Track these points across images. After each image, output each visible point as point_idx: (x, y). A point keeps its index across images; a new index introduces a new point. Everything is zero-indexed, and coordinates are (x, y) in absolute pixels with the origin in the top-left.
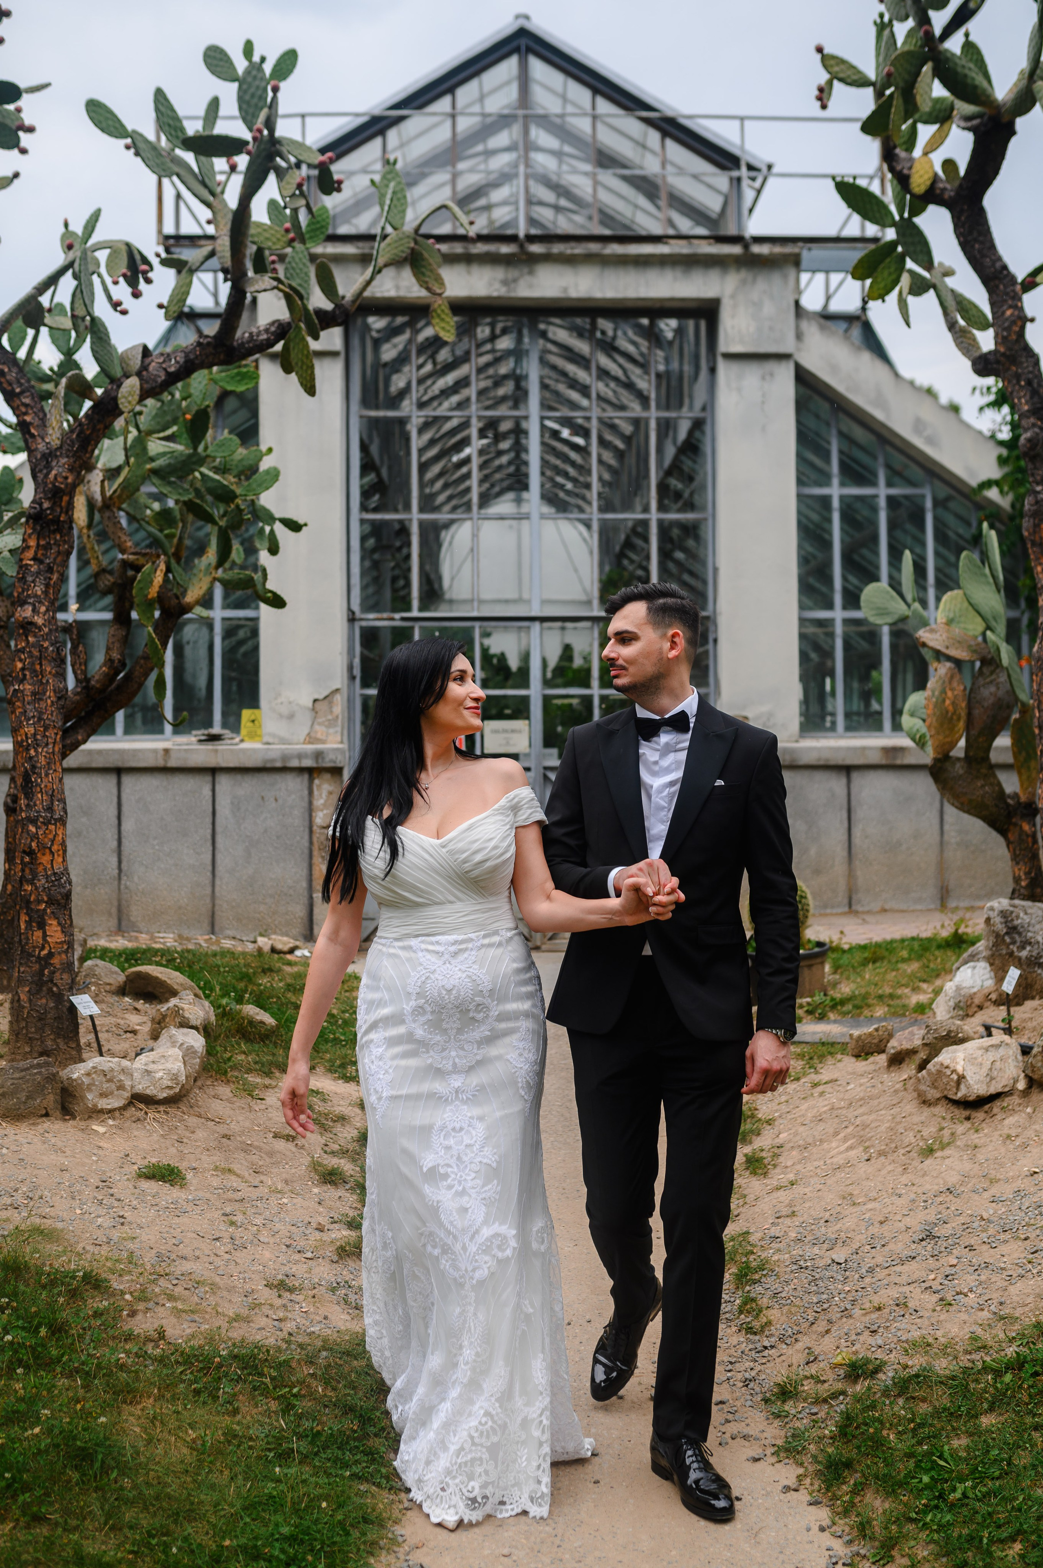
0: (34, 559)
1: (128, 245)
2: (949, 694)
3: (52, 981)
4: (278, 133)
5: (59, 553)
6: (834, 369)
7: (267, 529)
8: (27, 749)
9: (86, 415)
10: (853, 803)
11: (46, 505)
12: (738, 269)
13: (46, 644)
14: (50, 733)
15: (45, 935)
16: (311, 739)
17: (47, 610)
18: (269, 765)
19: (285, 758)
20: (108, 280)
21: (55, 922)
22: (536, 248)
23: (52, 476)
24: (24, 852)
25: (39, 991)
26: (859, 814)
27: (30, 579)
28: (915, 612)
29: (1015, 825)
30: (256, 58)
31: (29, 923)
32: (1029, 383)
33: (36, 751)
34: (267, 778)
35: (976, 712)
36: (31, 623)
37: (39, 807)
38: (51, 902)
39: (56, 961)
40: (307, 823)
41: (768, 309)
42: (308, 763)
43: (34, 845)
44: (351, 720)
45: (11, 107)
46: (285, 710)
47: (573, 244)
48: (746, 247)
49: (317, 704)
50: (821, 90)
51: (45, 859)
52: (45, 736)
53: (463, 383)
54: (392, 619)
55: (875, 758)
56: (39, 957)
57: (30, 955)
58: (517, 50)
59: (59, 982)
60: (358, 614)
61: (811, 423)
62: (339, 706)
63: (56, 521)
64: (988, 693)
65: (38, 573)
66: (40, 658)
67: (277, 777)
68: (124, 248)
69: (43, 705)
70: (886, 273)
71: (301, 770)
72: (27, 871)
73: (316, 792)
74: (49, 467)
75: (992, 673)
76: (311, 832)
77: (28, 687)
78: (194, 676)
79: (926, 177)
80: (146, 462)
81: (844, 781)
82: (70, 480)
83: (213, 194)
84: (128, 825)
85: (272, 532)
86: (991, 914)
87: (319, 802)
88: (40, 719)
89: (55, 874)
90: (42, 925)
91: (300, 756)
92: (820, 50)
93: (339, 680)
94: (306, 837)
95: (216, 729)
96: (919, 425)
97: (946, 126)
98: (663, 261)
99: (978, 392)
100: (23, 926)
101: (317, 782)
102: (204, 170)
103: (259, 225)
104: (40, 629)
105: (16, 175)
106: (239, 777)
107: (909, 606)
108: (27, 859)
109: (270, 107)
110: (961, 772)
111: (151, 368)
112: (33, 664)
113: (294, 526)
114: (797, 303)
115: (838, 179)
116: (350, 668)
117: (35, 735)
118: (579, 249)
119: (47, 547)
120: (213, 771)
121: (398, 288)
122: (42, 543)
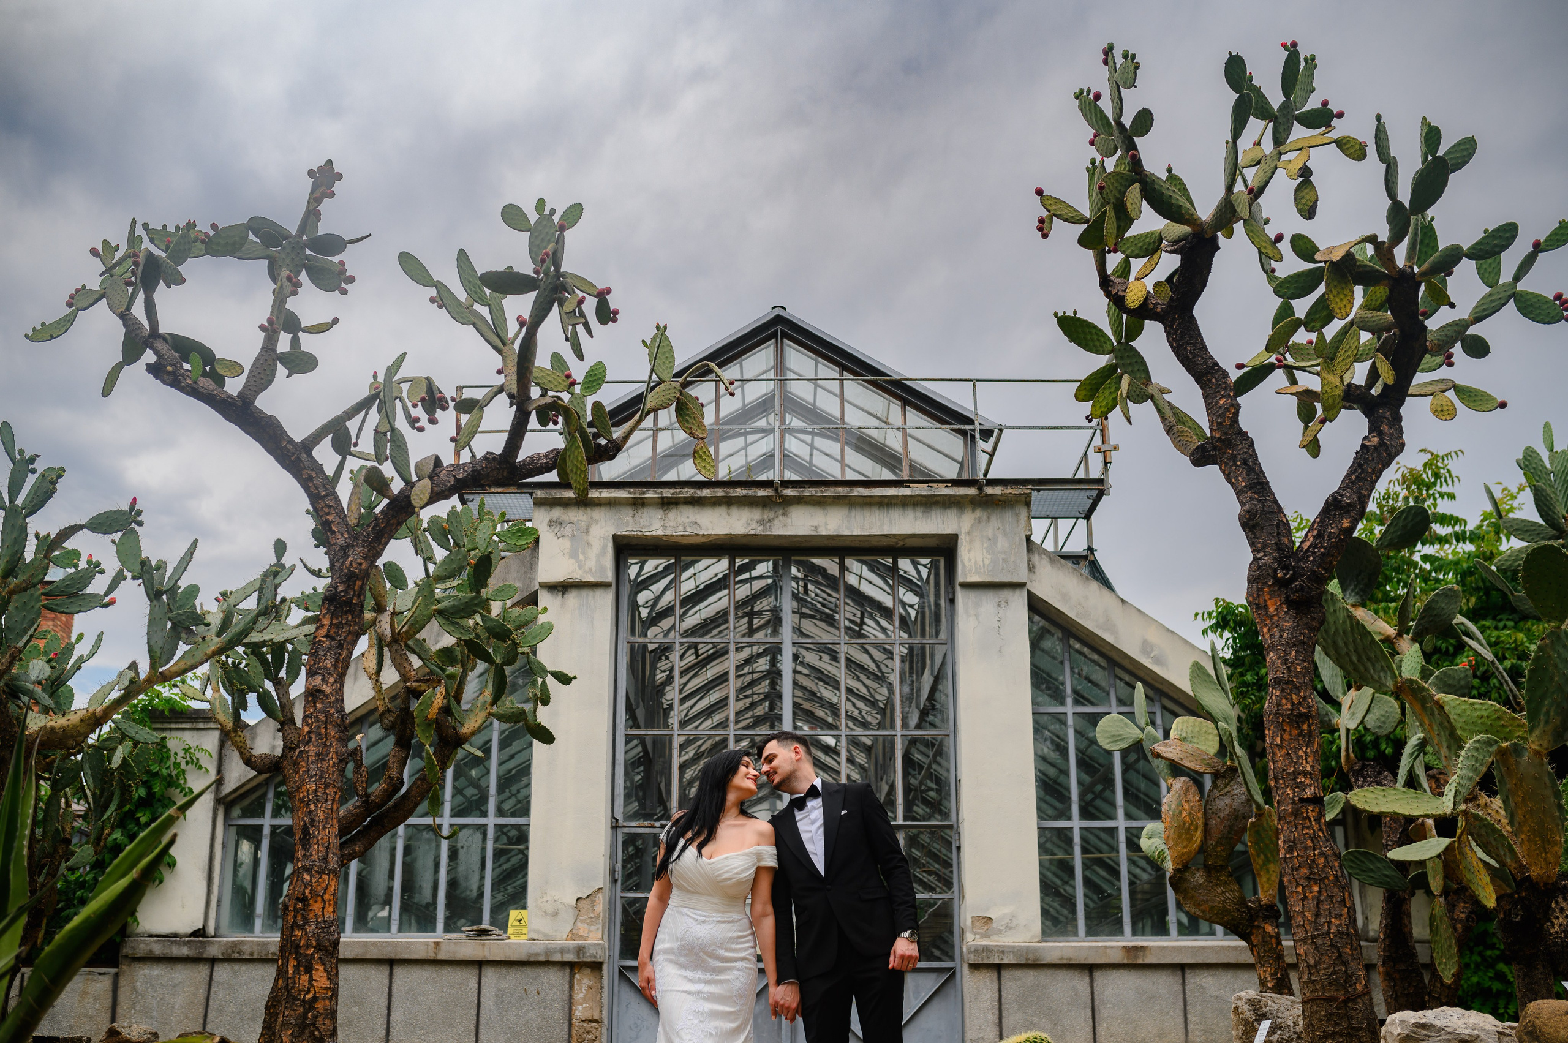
0: (327, 636)
1: (428, 379)
2: (1186, 806)
3: (314, 1024)
4: (564, 269)
5: (349, 632)
6: (1065, 597)
7: (540, 680)
8: (308, 805)
9: (382, 511)
10: (1097, 1002)
11: (341, 588)
12: (974, 510)
13: (332, 711)
14: (331, 791)
15: (311, 979)
16: (573, 935)
17: (335, 681)
18: (532, 959)
19: (548, 952)
20: (409, 404)
21: (321, 968)
22: (789, 492)
23: (348, 563)
24: (298, 899)
25: (302, 1033)
26: (1103, 1013)
27: (321, 653)
28: (1149, 735)
29: (1258, 927)
30: (547, 212)
31: (296, 968)
32: (1245, 462)
33: (316, 806)
34: (531, 972)
35: (1213, 822)
36: (319, 691)
37: (315, 857)
38: (319, 947)
39: (319, 1005)
40: (566, 1016)
41: (1002, 543)
42: (570, 957)
43: (307, 892)
44: (611, 921)
45: (336, 259)
46: (550, 908)
47: (823, 488)
48: (980, 489)
49: (580, 903)
50: (1041, 221)
51: (317, 906)
52: (325, 793)
53: (722, 678)
54: (653, 827)
55: (1117, 957)
56: (304, 1001)
57: (296, 999)
58: (774, 335)
59: (321, 1027)
60: (621, 822)
61: (1045, 663)
62: (601, 905)
63: (349, 603)
64: (1224, 804)
65: (329, 648)
66: (326, 723)
67: (540, 971)
68: (424, 383)
69: (325, 765)
70: (1107, 393)
71: (563, 964)
72: (299, 917)
73: (576, 987)
74: (345, 555)
75: (1226, 786)
76: (570, 1024)
77: (312, 749)
78: (466, 878)
79: (1140, 294)
80: (432, 604)
81: (1087, 980)
82: (363, 567)
83: (504, 344)
84: (396, 1016)
85: (544, 683)
86: (1239, 1003)
87: (579, 996)
88: (321, 777)
89: (325, 921)
90: (309, 970)
91: (562, 951)
92: (1039, 192)
93: (601, 879)
94: (566, 1030)
95: (485, 925)
96: (1146, 647)
97: (1155, 257)
98: (905, 503)
99: (1200, 616)
100: (291, 972)
101: (577, 976)
102: (497, 323)
103: (542, 370)
104: (327, 696)
105: (336, 321)
106: (504, 970)
107: (1142, 730)
108: (300, 905)
109: (557, 243)
110: (1201, 881)
111: (442, 475)
112: (319, 728)
113: (564, 679)
114: (1028, 538)
115: (1060, 314)
116: (613, 872)
117: (316, 791)
118: (829, 492)
119: (339, 626)
120: (480, 964)
121: (665, 527)
122: (335, 622)
